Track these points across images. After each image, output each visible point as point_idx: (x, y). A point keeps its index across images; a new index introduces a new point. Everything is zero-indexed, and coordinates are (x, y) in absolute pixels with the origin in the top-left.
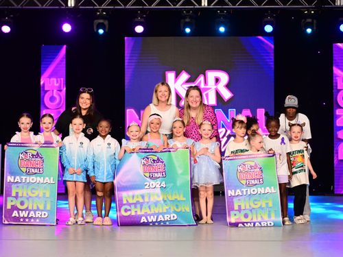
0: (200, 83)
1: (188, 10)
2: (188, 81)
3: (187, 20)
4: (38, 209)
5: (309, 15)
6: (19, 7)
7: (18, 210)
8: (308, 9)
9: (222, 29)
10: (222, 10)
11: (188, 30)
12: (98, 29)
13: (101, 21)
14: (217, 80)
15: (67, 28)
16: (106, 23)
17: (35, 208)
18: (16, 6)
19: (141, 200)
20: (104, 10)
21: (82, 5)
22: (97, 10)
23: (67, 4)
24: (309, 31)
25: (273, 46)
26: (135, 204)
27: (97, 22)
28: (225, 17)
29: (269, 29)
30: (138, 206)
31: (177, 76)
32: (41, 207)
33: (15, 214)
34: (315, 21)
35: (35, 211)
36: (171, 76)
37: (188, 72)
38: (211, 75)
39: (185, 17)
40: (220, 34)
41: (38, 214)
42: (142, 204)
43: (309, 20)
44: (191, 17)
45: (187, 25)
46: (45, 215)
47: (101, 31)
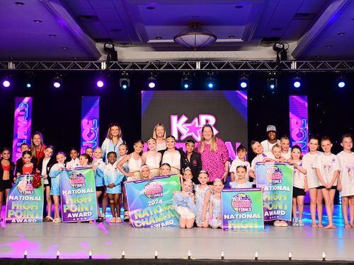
0: (195, 123)
1: (186, 72)
2: (186, 122)
3: (186, 79)
4: (85, 211)
5: (272, 76)
6: (67, 69)
7: (71, 213)
8: (271, 71)
9: (211, 86)
10: (210, 72)
11: (186, 86)
12: (122, 85)
13: (125, 79)
14: (207, 121)
15: (100, 84)
16: (129, 81)
17: (82, 210)
18: (64, 69)
19: (148, 215)
20: (127, 72)
21: (111, 68)
22: (122, 72)
23: (100, 68)
24: (272, 87)
25: (246, 98)
26: (144, 219)
27: (121, 80)
28: (213, 77)
29: (244, 85)
30: (147, 219)
31: (179, 119)
32: (87, 209)
33: (69, 215)
34: (276, 80)
35: (83, 213)
36: (174, 118)
37: (186, 116)
38: (203, 118)
39: (184, 77)
40: (209, 89)
41: (85, 214)
42: (148, 218)
43: (273, 79)
44: (188, 77)
45: (186, 82)
46: (89, 214)
47: (125, 87)
